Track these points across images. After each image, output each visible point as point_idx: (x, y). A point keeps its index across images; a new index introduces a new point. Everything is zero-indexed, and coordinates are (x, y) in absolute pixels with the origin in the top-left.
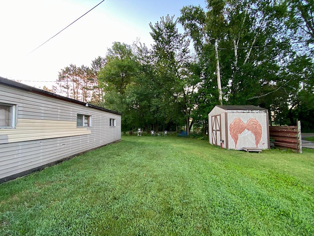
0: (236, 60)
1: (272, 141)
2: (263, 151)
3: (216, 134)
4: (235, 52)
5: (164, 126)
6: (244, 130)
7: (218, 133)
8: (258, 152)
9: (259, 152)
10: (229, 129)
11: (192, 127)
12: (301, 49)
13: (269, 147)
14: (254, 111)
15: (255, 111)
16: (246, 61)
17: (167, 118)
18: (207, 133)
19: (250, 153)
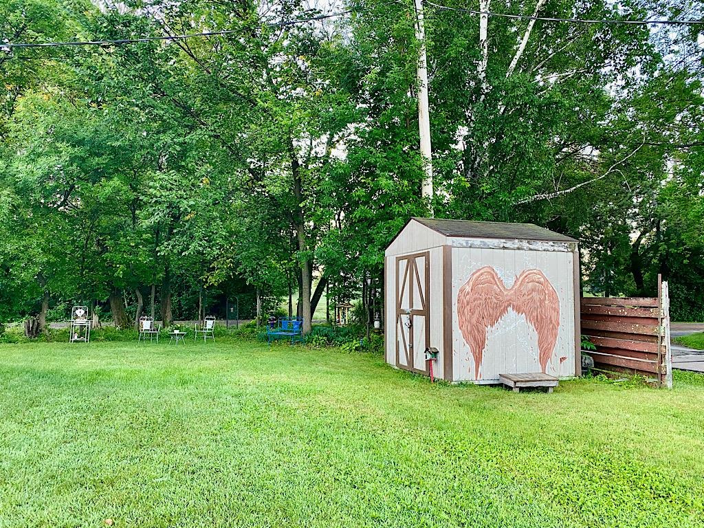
0: (482, 56)
1: (587, 349)
2: (562, 385)
3: (411, 327)
4: (479, 27)
5: (203, 295)
6: (505, 309)
7: (419, 321)
8: (545, 390)
9: (551, 390)
10: (455, 308)
11: (323, 300)
12: (676, 48)
13: (580, 371)
14: (538, 245)
15: (539, 243)
16: (513, 64)
17: (215, 259)
18: (377, 324)
19: (522, 395)
